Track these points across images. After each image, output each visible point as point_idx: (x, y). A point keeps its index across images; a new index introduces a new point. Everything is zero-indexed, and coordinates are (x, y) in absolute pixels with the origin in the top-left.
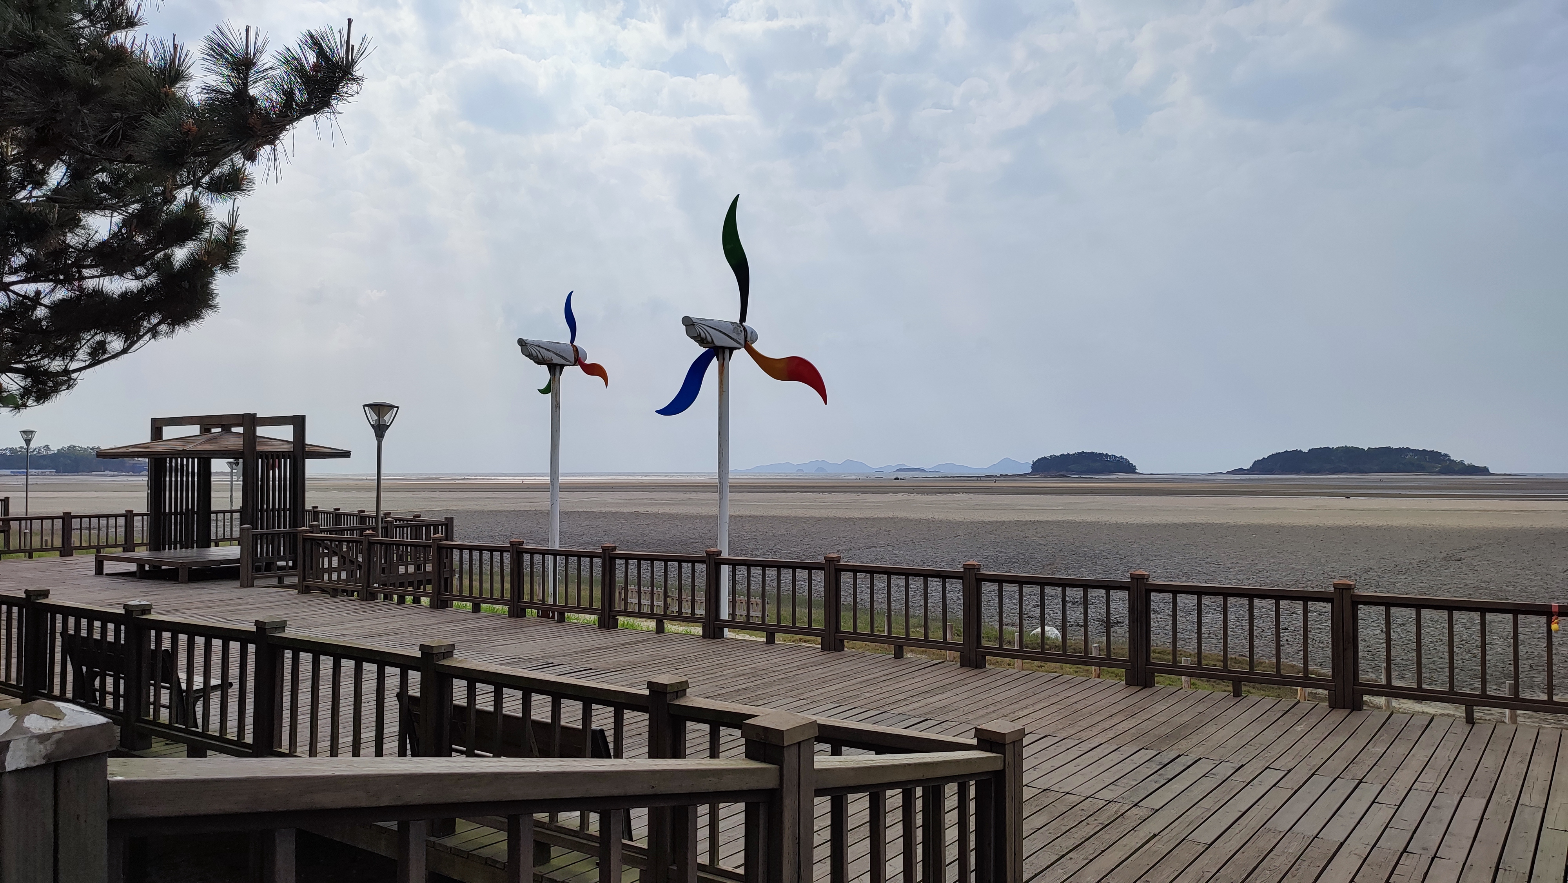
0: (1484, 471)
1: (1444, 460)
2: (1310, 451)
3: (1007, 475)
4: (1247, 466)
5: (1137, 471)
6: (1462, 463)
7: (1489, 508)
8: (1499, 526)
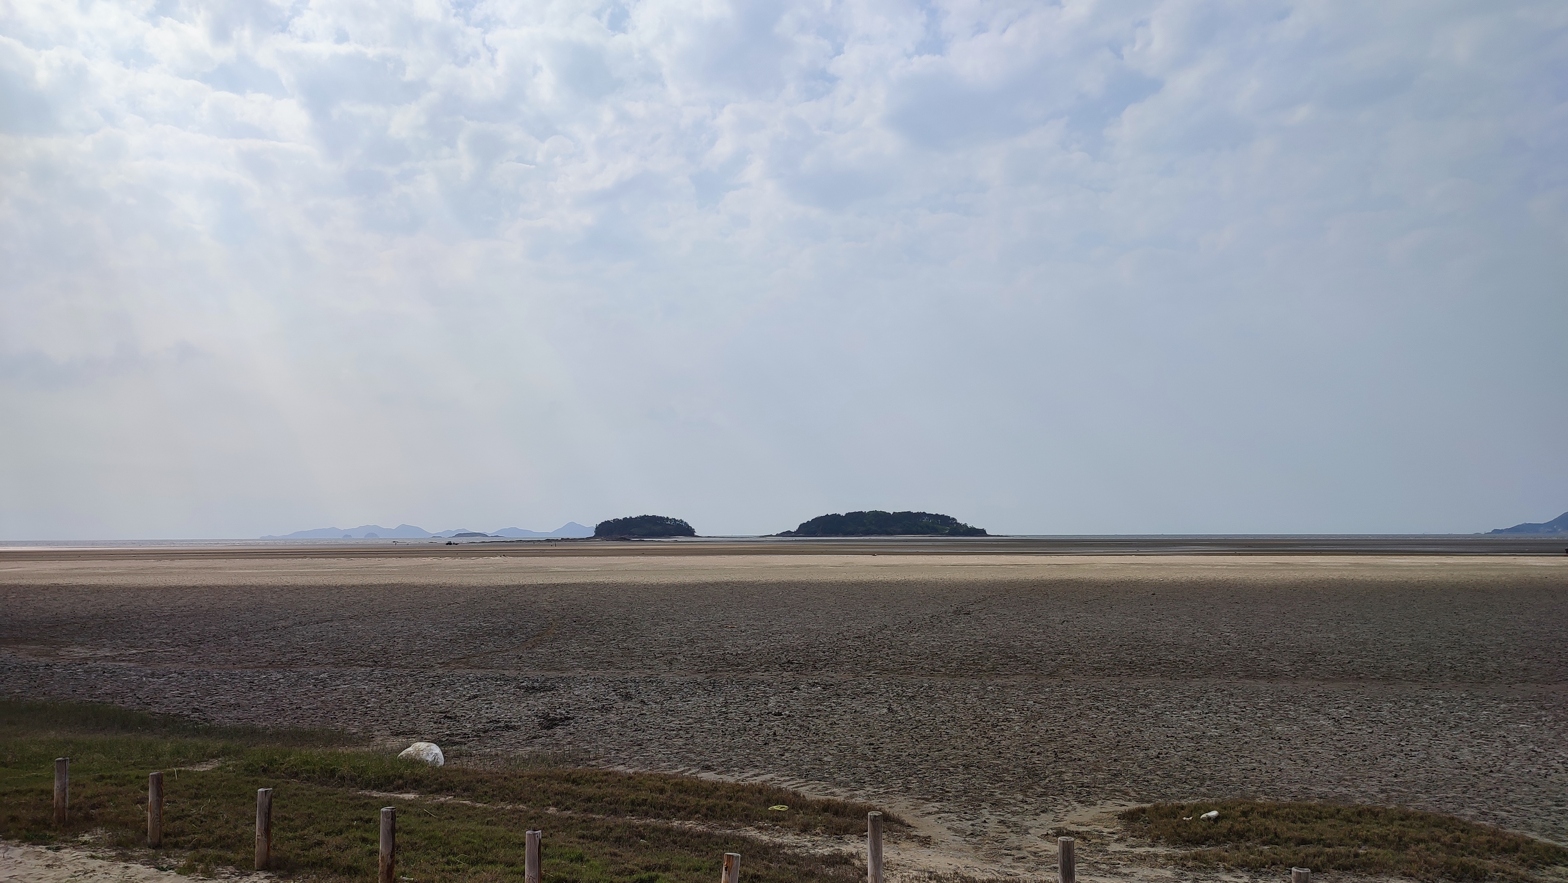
0: (982, 532)
1: (952, 523)
2: (848, 514)
3: (568, 539)
4: (794, 529)
5: (696, 534)
6: (965, 525)
7: (990, 562)
8: (999, 579)
